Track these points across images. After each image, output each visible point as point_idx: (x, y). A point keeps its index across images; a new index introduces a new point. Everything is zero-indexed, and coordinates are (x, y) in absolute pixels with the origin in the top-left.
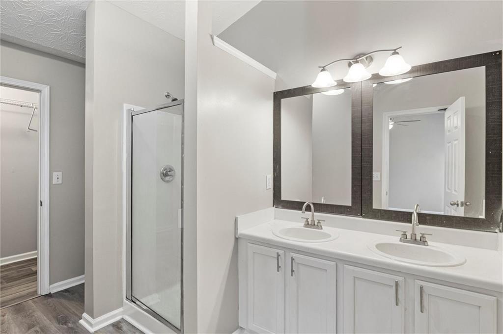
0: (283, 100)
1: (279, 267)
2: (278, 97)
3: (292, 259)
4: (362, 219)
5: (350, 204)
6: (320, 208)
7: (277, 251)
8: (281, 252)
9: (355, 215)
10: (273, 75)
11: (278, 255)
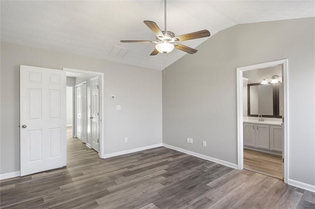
0: (250, 86)
1: (254, 129)
2: (249, 85)
3: (257, 126)
4: (276, 119)
5: (273, 115)
6: (263, 116)
7: (253, 125)
8: (254, 125)
9: (274, 118)
10: (247, 79)
11: (253, 126)
